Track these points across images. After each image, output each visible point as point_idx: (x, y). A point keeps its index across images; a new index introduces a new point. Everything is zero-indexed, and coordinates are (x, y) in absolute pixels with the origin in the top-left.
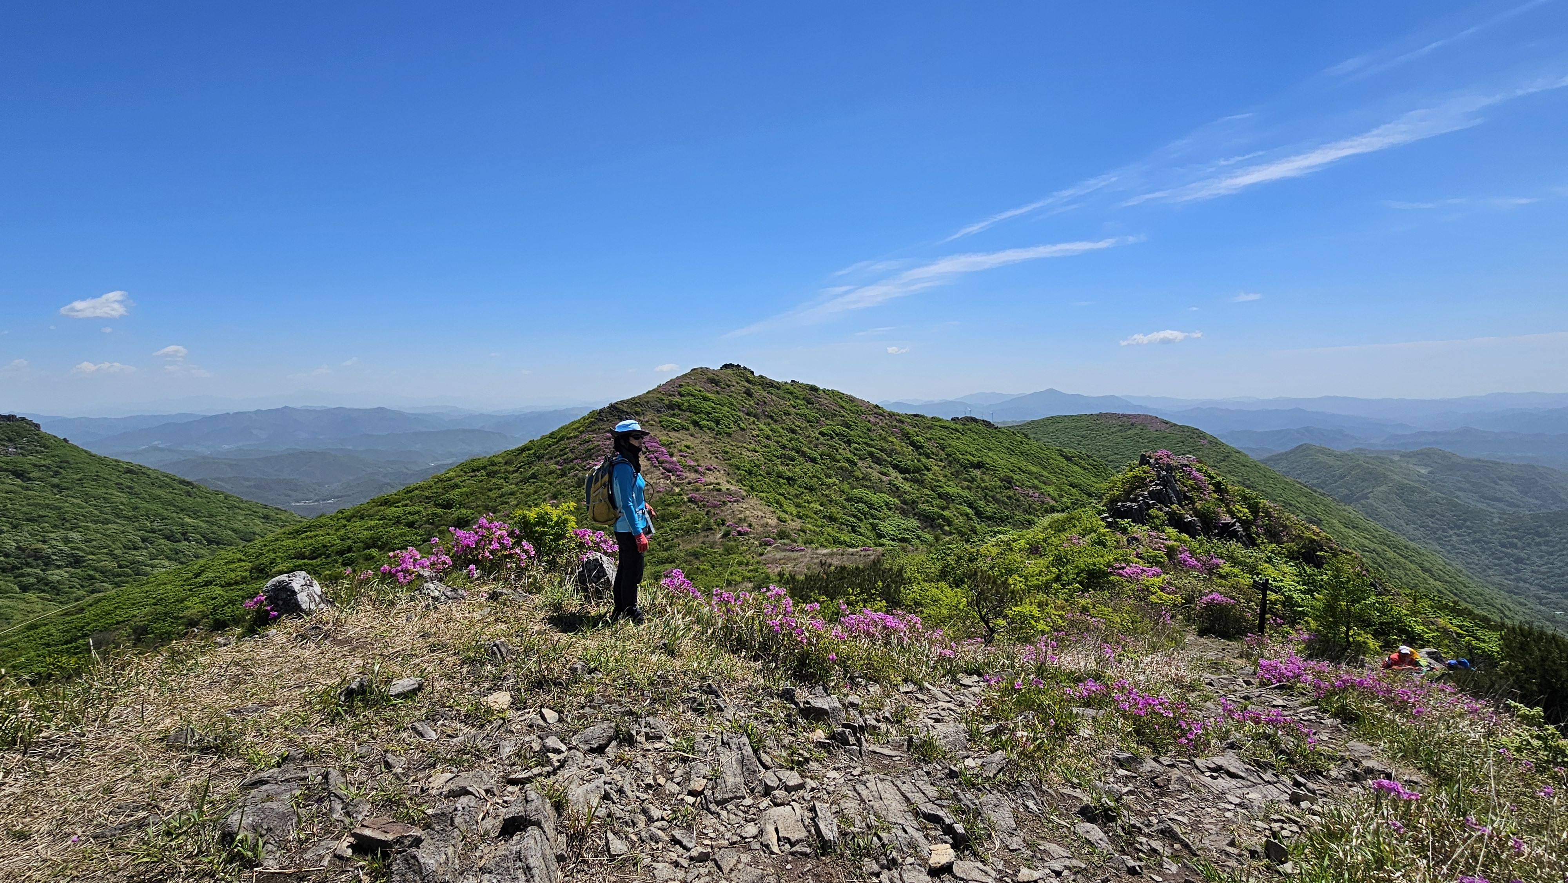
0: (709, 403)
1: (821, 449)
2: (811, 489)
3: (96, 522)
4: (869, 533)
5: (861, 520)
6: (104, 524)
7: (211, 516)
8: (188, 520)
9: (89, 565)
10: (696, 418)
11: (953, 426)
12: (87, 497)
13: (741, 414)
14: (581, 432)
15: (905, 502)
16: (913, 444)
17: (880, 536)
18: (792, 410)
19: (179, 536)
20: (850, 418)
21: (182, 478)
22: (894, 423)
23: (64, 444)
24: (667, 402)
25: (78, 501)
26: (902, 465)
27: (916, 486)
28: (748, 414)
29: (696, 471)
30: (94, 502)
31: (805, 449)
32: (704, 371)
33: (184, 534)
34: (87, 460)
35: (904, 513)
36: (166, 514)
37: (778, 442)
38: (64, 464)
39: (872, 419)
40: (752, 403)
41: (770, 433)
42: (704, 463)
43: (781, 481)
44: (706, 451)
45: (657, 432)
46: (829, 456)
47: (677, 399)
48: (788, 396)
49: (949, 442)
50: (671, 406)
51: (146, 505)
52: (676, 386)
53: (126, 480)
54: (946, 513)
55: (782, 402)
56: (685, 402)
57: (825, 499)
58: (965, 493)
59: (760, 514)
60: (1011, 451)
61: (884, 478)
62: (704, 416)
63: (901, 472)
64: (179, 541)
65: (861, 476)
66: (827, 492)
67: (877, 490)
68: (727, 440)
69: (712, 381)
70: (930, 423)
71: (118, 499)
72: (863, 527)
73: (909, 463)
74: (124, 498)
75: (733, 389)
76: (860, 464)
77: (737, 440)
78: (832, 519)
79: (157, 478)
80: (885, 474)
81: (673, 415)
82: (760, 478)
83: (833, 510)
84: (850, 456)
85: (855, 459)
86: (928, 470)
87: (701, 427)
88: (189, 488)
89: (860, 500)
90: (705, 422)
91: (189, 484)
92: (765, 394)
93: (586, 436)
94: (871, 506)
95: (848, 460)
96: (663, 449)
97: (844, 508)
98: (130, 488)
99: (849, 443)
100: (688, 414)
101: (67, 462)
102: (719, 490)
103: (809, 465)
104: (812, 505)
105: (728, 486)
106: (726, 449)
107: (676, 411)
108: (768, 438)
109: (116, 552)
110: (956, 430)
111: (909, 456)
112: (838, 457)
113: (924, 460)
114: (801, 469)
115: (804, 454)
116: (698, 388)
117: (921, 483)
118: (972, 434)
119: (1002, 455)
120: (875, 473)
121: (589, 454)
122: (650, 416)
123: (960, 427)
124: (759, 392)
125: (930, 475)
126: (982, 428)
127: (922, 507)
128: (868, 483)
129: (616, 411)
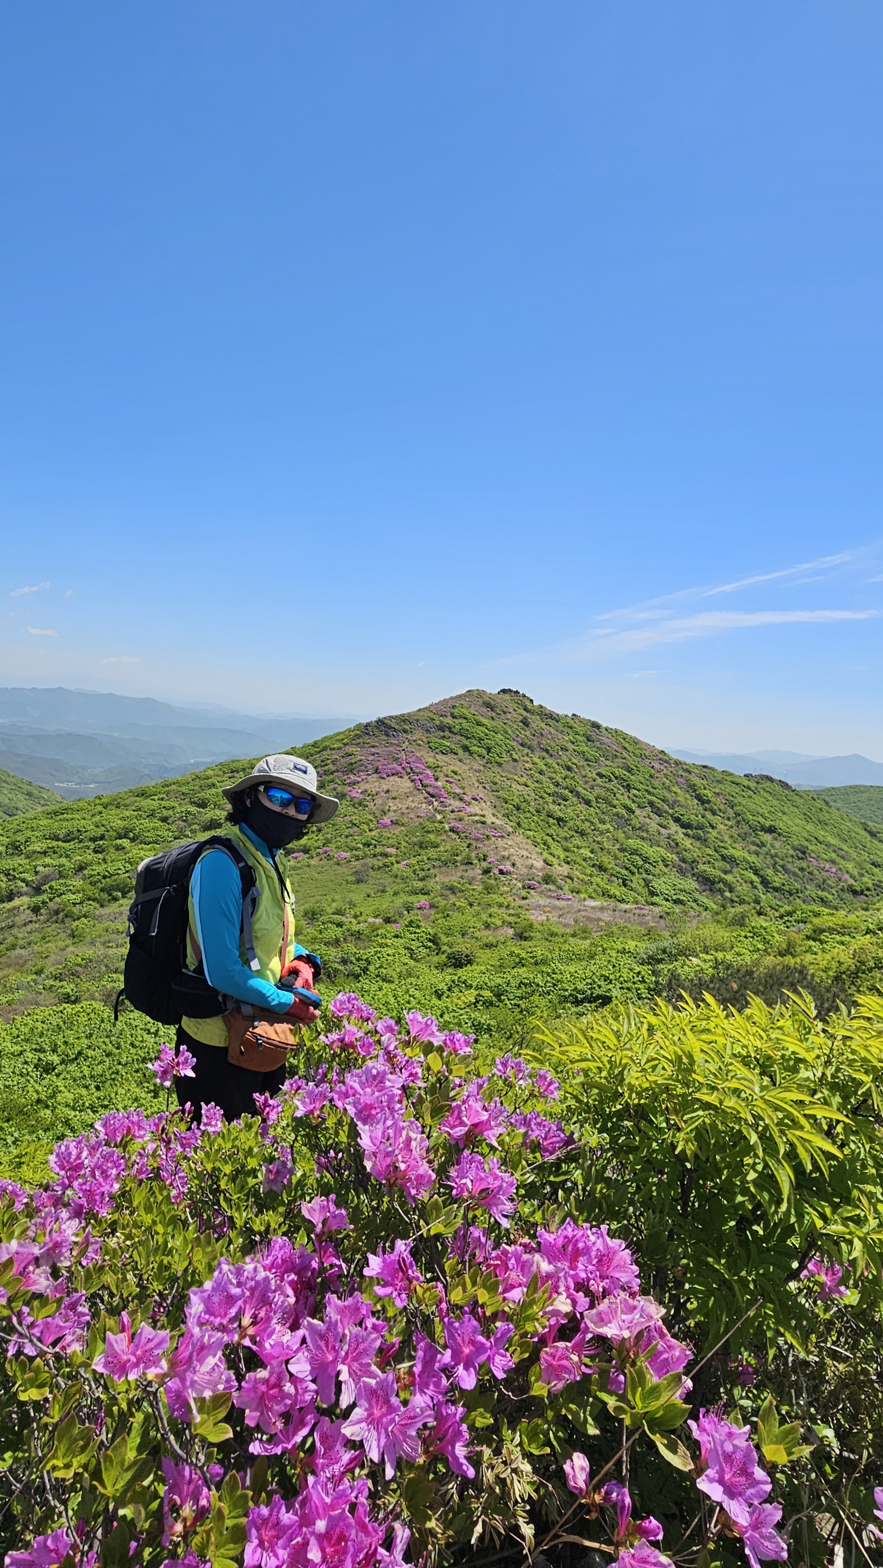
0: (482, 728)
1: (597, 791)
2: (582, 834)
4: (640, 889)
5: (633, 874)
10: (467, 743)
11: (746, 782)
13: (514, 744)
14: (345, 744)
15: (684, 861)
16: (699, 797)
17: (653, 894)
18: (570, 747)
20: (631, 761)
22: (681, 772)
24: (438, 723)
26: (684, 819)
27: (698, 844)
28: (522, 745)
29: (461, 800)
31: (579, 789)
32: (480, 694)
35: (681, 872)
37: (551, 778)
39: (657, 766)
40: (528, 733)
41: (544, 768)
42: (470, 793)
43: (551, 821)
44: (474, 780)
45: (423, 753)
46: (606, 801)
47: (449, 720)
48: (566, 729)
49: (740, 799)
50: (441, 728)
52: (449, 707)
54: (729, 878)
55: (560, 736)
56: (456, 724)
57: (596, 847)
58: (752, 858)
59: (525, 853)
60: (808, 818)
61: (662, 830)
62: (475, 742)
63: (683, 826)
65: (638, 826)
66: (599, 839)
67: (653, 843)
68: (497, 769)
69: (488, 705)
70: (720, 777)
72: (636, 881)
73: (692, 817)
75: (509, 716)
76: (638, 812)
77: (507, 771)
78: (602, 868)
80: (665, 827)
81: (443, 737)
82: (528, 815)
83: (604, 858)
84: (629, 803)
85: (634, 806)
86: (713, 828)
87: (471, 754)
89: (634, 852)
90: (475, 748)
92: (543, 725)
93: (350, 749)
94: (646, 860)
95: (626, 807)
96: (429, 772)
97: (616, 858)
99: (628, 788)
100: (459, 737)
102: (483, 823)
103: (582, 807)
104: (582, 851)
105: (494, 820)
106: (496, 780)
107: (447, 734)
108: (541, 773)
110: (749, 788)
111: (692, 811)
112: (615, 802)
113: (709, 815)
114: (572, 810)
115: (578, 795)
116: (472, 710)
117: (703, 840)
118: (766, 795)
119: (798, 821)
120: (653, 824)
121: (351, 769)
122: (418, 735)
123: (753, 785)
124: (536, 722)
125: (714, 833)
126: (778, 788)
127: (701, 867)
128: (645, 835)
129: (383, 726)
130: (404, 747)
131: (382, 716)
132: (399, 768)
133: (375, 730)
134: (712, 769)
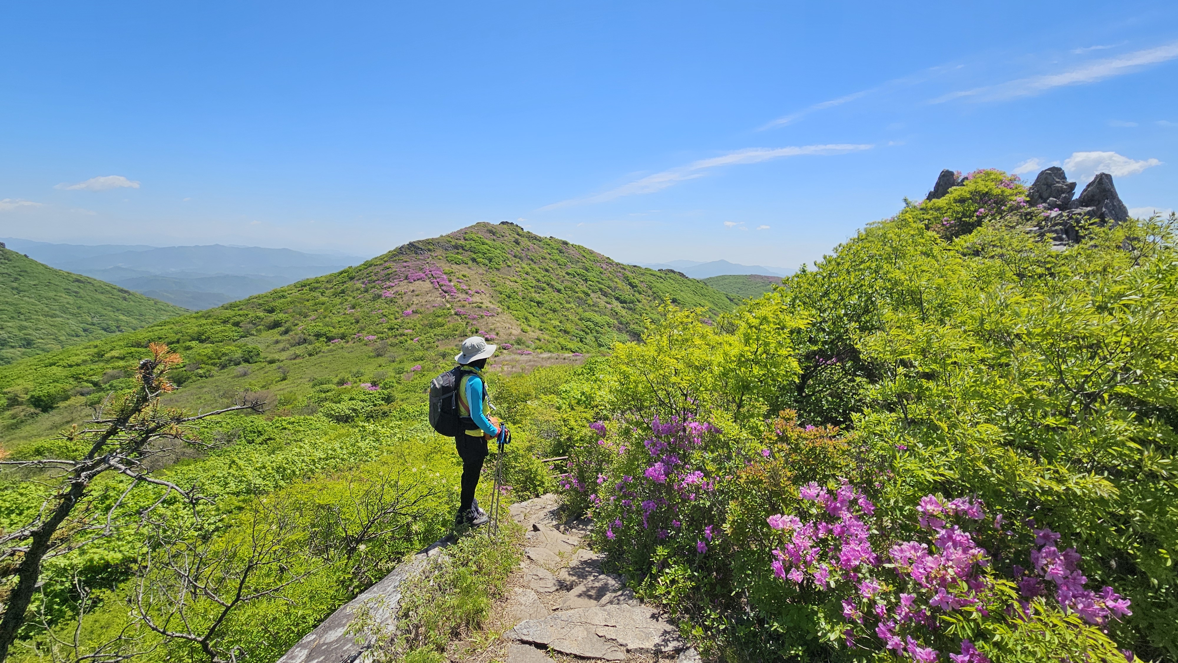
0: (485, 246)
1: (566, 283)
2: (554, 311)
4: (592, 343)
10: (474, 256)
11: (659, 274)
13: (509, 256)
14: (385, 262)
15: (621, 323)
16: (630, 284)
17: (600, 345)
18: (548, 256)
20: (588, 264)
22: (619, 270)
24: (453, 244)
26: (622, 298)
27: (630, 312)
28: (515, 256)
29: (467, 293)
31: (553, 283)
32: (485, 225)
35: (620, 330)
37: (534, 277)
39: (604, 266)
40: (519, 249)
41: (530, 270)
42: (474, 289)
43: (532, 303)
44: (478, 280)
45: (442, 264)
46: (571, 289)
47: (462, 242)
48: (546, 246)
49: (655, 284)
50: (456, 247)
52: (464, 234)
55: (541, 250)
56: (468, 244)
57: (563, 318)
59: (508, 325)
60: (695, 293)
61: (608, 306)
62: (480, 255)
63: (621, 302)
65: (592, 303)
66: (566, 313)
67: (602, 313)
68: (495, 272)
69: (491, 232)
70: (643, 271)
72: (590, 339)
73: (627, 296)
75: (506, 238)
76: (592, 295)
77: (503, 273)
78: (566, 332)
80: (609, 303)
81: (458, 253)
82: (516, 301)
83: (568, 325)
84: (586, 289)
85: (589, 292)
86: (639, 302)
87: (478, 263)
89: (589, 320)
90: (481, 260)
92: (529, 244)
94: (596, 324)
95: (584, 292)
96: (445, 276)
97: (577, 325)
99: (586, 280)
100: (469, 253)
102: (480, 307)
103: (555, 294)
104: (553, 322)
105: (489, 305)
106: (494, 279)
107: (460, 251)
108: (527, 273)
110: (661, 277)
111: (627, 292)
112: (577, 290)
113: (637, 295)
114: (548, 296)
115: (552, 286)
116: (480, 236)
117: (633, 310)
118: (671, 281)
119: (689, 295)
120: (602, 302)
121: (388, 277)
122: (439, 252)
123: (663, 275)
124: (524, 242)
125: (640, 305)
126: (678, 277)
127: (632, 326)
128: (597, 309)
129: (413, 248)
130: (428, 261)
131: (412, 241)
132: (423, 275)
133: (408, 251)
134: (639, 267)
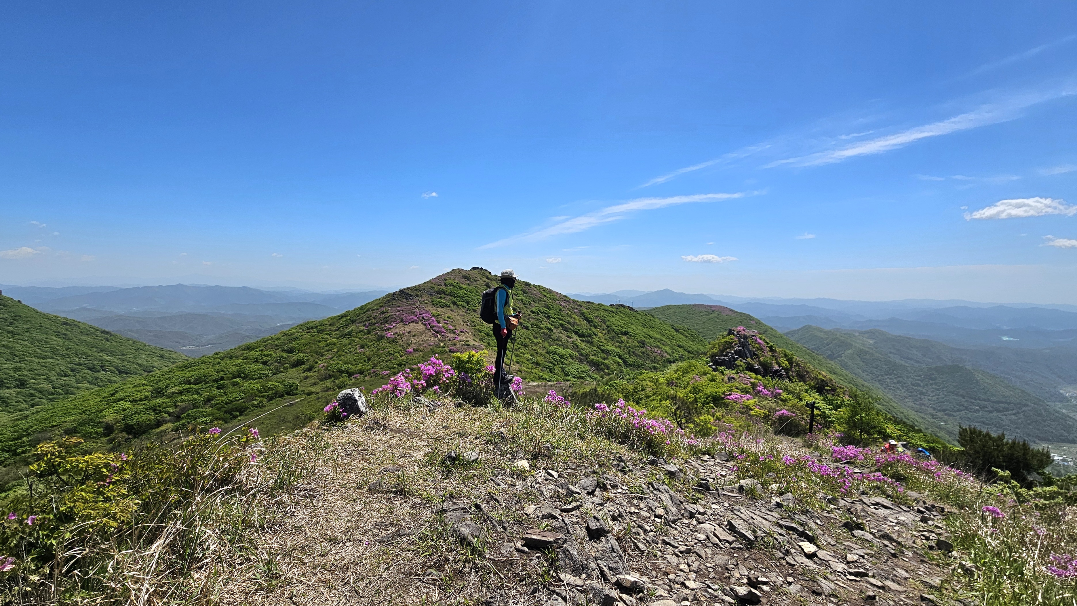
0: (463, 291)
1: (532, 321)
2: (525, 346)
3: (38, 357)
4: (560, 373)
5: (555, 365)
6: (43, 358)
7: (123, 355)
8: (105, 357)
9: (31, 387)
10: (455, 299)
11: (611, 309)
12: (32, 340)
14: (381, 307)
15: (582, 355)
16: (587, 319)
17: (567, 375)
19: (98, 368)
20: (549, 303)
21: (104, 329)
22: (576, 306)
23: (18, 304)
24: (436, 289)
25: (26, 343)
26: (580, 332)
27: (589, 345)
29: (454, 333)
30: (38, 344)
32: (460, 271)
33: (101, 367)
34: (35, 316)
35: (581, 361)
36: (90, 353)
38: (17, 317)
39: (563, 304)
42: (459, 328)
44: (461, 321)
45: (429, 308)
46: (536, 325)
47: (443, 287)
49: (608, 318)
50: (439, 292)
51: (76, 346)
52: (443, 279)
53: (62, 329)
54: (606, 361)
56: (448, 289)
57: (533, 352)
58: (618, 350)
60: (644, 326)
61: (569, 340)
62: (460, 299)
63: (580, 336)
64: (98, 371)
65: (556, 338)
66: (535, 348)
67: (565, 347)
68: (474, 314)
69: (465, 277)
70: (597, 307)
71: (55, 343)
72: (557, 369)
73: (584, 331)
74: (60, 341)
75: (478, 283)
76: (555, 330)
78: (537, 364)
79: (85, 328)
80: (570, 337)
81: (441, 298)
83: (539, 358)
84: (549, 326)
85: (552, 328)
86: (596, 335)
87: (458, 306)
88: (108, 336)
89: (555, 353)
91: (108, 333)
93: (383, 309)
94: (561, 356)
95: (548, 328)
96: (433, 318)
97: (545, 358)
98: (64, 334)
99: (548, 317)
100: (450, 297)
101: (20, 316)
102: (468, 345)
104: (525, 355)
105: (474, 343)
106: (473, 320)
107: (443, 295)
109: (51, 378)
110: (613, 312)
111: (584, 327)
112: (542, 326)
113: (593, 329)
116: (456, 281)
117: (591, 343)
118: (622, 315)
119: (639, 327)
120: (564, 336)
121: (386, 320)
122: (425, 297)
123: (614, 310)
125: (597, 338)
126: (628, 311)
127: (592, 357)
128: (560, 343)
129: (404, 294)
130: (417, 305)
131: (402, 288)
132: (415, 318)
133: (399, 296)
134: (593, 303)
